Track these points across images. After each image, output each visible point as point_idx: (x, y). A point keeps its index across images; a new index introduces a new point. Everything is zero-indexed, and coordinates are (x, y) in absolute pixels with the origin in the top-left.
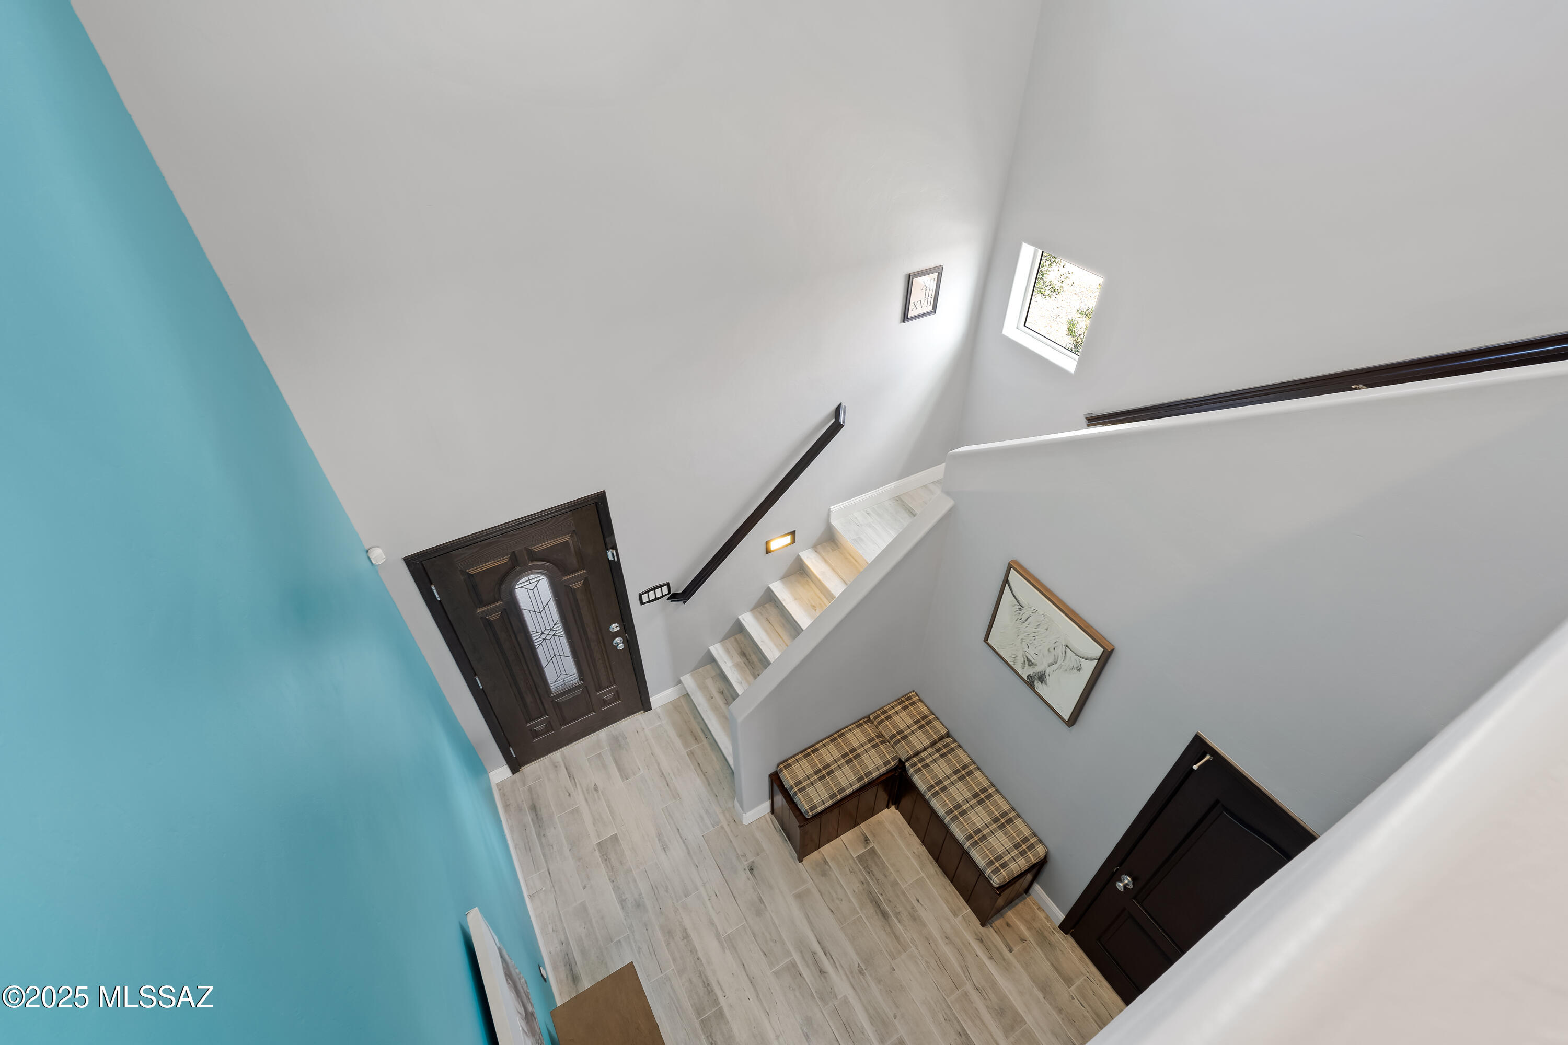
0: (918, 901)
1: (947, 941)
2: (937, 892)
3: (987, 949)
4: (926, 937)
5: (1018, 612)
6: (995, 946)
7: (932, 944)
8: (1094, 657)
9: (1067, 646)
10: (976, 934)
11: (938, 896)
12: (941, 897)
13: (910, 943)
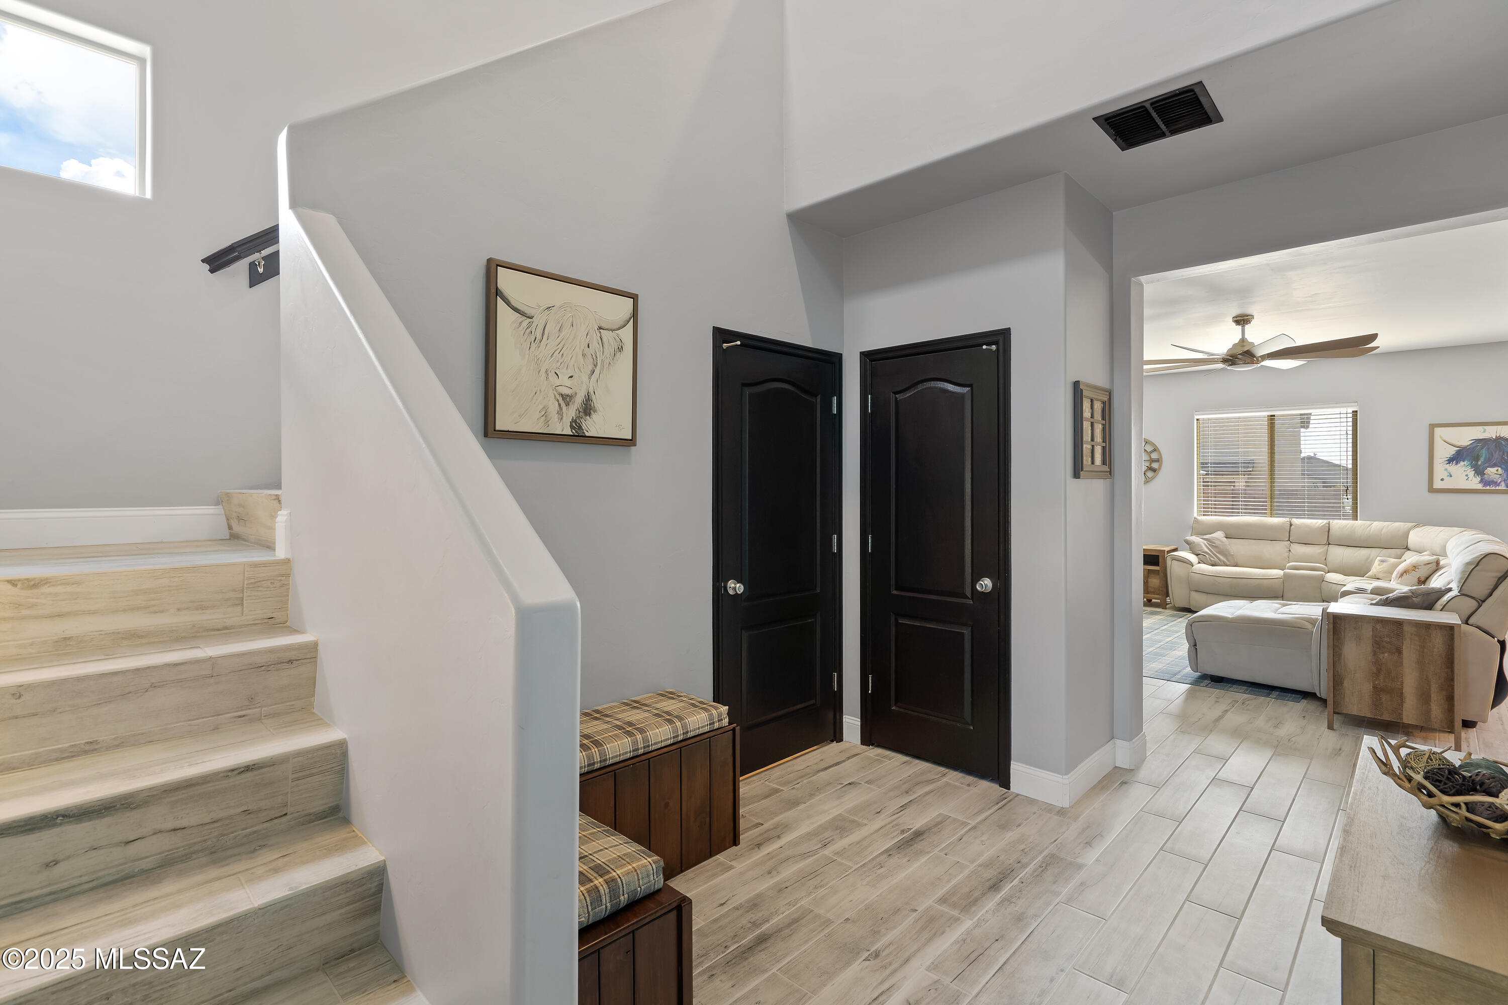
0: (722, 904)
1: (774, 872)
2: (700, 886)
3: (768, 840)
4: (779, 892)
5: (528, 330)
6: (760, 835)
7: (787, 884)
8: (628, 318)
9: (600, 328)
10: (753, 849)
11: (706, 886)
12: (708, 882)
13: (795, 908)
